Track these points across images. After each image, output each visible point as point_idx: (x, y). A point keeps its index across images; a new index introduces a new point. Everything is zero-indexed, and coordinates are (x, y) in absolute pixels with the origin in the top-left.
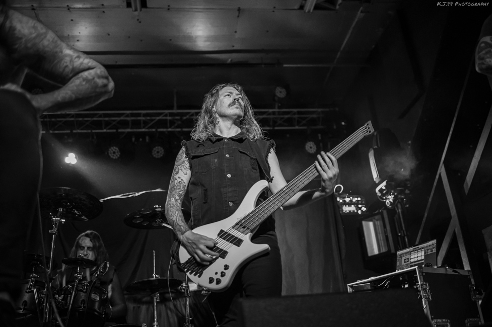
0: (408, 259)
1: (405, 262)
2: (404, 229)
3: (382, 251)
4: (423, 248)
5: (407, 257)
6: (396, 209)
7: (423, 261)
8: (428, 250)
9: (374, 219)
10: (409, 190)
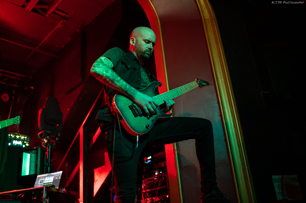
0: (43, 181)
1: (40, 183)
2: (49, 162)
3: (31, 174)
4: (53, 175)
5: (43, 180)
6: (48, 148)
7: (52, 183)
8: (56, 177)
9: (32, 152)
10: (58, 138)
